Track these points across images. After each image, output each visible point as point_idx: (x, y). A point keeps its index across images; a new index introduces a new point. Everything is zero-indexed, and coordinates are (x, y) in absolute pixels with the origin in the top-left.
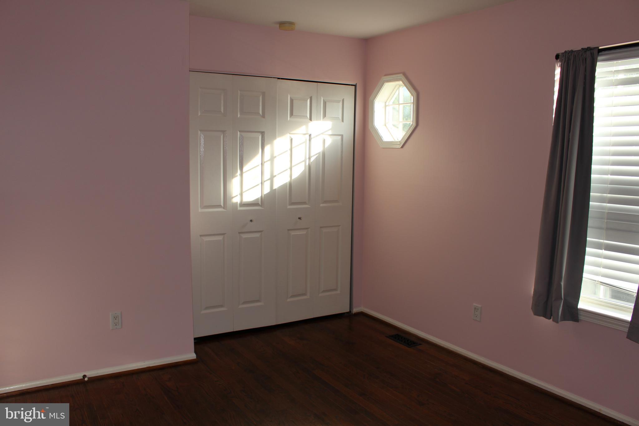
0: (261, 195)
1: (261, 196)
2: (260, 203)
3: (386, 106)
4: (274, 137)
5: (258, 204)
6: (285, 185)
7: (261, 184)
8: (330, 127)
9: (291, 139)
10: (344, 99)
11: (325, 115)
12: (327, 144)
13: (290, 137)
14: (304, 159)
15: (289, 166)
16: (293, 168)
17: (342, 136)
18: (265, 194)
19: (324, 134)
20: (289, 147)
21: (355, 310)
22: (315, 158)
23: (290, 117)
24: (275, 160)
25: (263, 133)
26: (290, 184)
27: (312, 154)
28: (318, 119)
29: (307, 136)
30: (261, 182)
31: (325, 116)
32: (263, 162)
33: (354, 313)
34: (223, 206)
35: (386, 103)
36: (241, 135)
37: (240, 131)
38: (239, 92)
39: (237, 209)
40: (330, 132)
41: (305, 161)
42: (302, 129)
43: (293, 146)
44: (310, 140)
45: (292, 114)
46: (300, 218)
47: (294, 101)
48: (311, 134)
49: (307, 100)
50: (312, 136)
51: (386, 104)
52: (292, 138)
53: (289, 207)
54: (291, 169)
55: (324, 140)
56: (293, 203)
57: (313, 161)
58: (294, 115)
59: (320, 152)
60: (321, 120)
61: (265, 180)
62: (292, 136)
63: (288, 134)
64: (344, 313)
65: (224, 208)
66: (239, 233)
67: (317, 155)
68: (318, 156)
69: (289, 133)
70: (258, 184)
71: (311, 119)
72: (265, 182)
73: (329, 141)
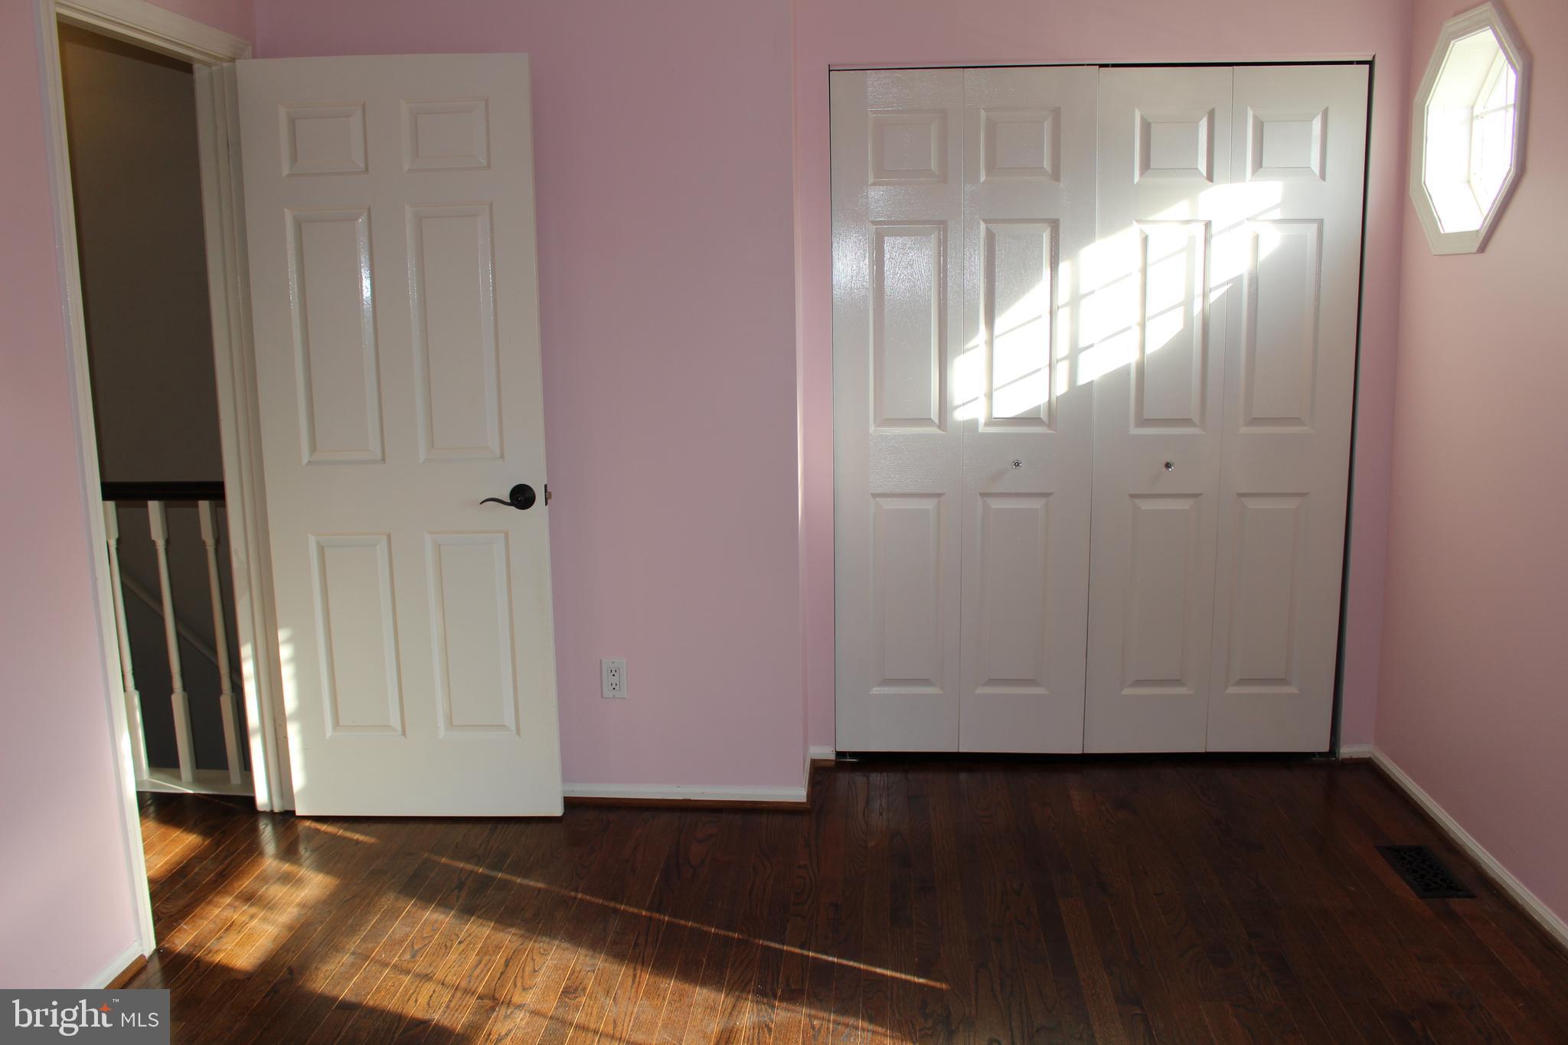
0: (1047, 399)
1: (1050, 401)
2: (1043, 415)
3: (1472, 118)
4: (1087, 235)
5: (1040, 418)
6: (1123, 373)
7: (1048, 368)
8: (1278, 199)
9: (1143, 236)
10: (1327, 107)
11: (1258, 164)
12: (1266, 251)
13: (1142, 231)
14: (1181, 298)
15: (1138, 317)
16: (1148, 324)
17: (1320, 223)
18: (1058, 395)
19: (1260, 218)
20: (1139, 264)
21: (1346, 751)
22: (1223, 292)
23: (1142, 173)
24: (1084, 303)
25: (1055, 225)
26: (1141, 368)
27: (1213, 282)
28: (1237, 175)
29: (1199, 230)
30: (1048, 362)
31: (1261, 166)
32: (1055, 307)
33: (1340, 759)
34: (937, 421)
35: (1472, 107)
36: (988, 230)
37: (986, 221)
38: (983, 113)
39: (978, 430)
40: (1277, 214)
41: (1188, 304)
42: (1180, 209)
43: (1150, 260)
44: (1207, 241)
45: (1146, 165)
46: (1168, 465)
47: (1153, 125)
48: (1210, 222)
49: (1196, 123)
50: (1214, 229)
51: (1472, 113)
52: (1147, 232)
53: (1134, 431)
54: (1143, 326)
55: (1257, 238)
56: (1146, 420)
57: (1215, 301)
58: (1151, 167)
59: (1241, 277)
60: (1243, 179)
61: (1059, 358)
62: (1147, 228)
63: (1135, 222)
64: (1313, 754)
65: (940, 427)
66: (983, 495)
67: (1230, 285)
68: (1230, 287)
69: (1137, 221)
70: (1038, 368)
71: (1210, 177)
72: (1059, 364)
73: (1273, 241)
